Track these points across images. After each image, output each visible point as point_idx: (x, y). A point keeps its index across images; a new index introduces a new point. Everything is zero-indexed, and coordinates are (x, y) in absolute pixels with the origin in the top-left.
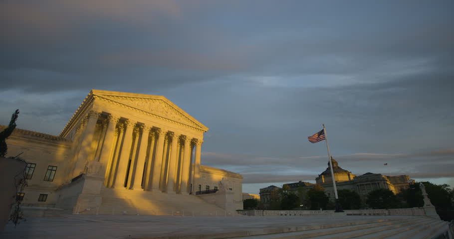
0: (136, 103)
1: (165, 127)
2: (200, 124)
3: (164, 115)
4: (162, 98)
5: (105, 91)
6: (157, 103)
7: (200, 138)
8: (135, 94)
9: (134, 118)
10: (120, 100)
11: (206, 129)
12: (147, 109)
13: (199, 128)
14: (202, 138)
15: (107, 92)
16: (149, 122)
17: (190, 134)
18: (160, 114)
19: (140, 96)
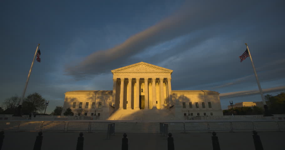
0: (131, 70)
1: (146, 77)
2: (167, 69)
3: (145, 71)
4: (142, 63)
5: (116, 70)
6: (141, 66)
7: (169, 77)
8: (128, 66)
9: (130, 77)
10: (122, 71)
11: (172, 71)
12: (135, 71)
13: (167, 71)
14: (170, 77)
15: (117, 70)
16: (138, 77)
17: (162, 77)
18: (142, 71)
19: (131, 66)
